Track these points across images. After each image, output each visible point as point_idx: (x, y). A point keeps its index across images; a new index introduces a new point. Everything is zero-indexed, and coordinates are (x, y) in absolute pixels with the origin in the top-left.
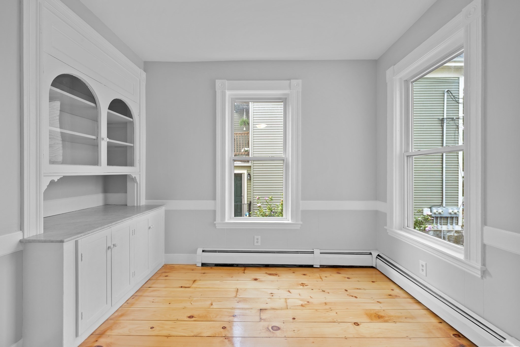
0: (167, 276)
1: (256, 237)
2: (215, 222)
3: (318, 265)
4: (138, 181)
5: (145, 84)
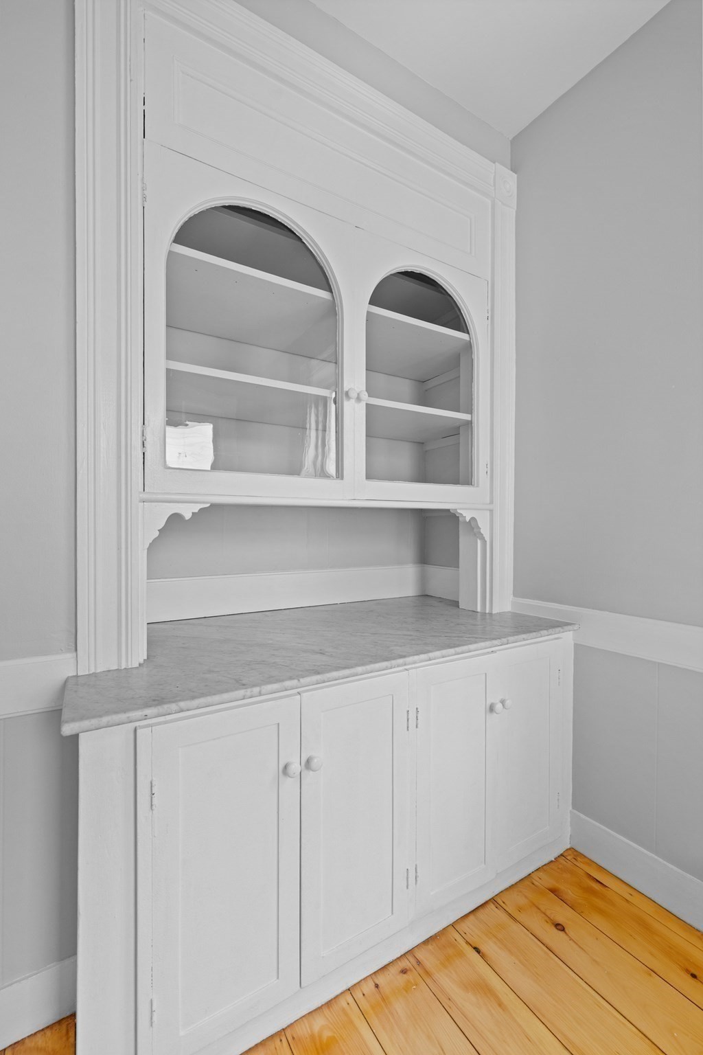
0: (563, 930)
4: (485, 531)
5: (512, 212)
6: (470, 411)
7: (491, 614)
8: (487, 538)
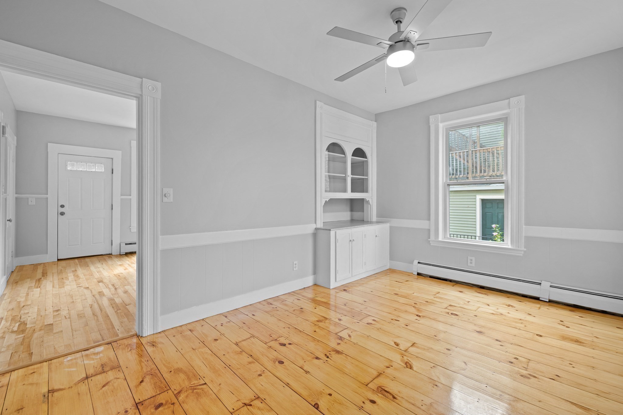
0: (389, 274)
1: (469, 258)
2: (429, 240)
3: (547, 299)
4: (371, 203)
5: (375, 131)
6: (367, 175)
7: (372, 221)
8: (371, 204)
